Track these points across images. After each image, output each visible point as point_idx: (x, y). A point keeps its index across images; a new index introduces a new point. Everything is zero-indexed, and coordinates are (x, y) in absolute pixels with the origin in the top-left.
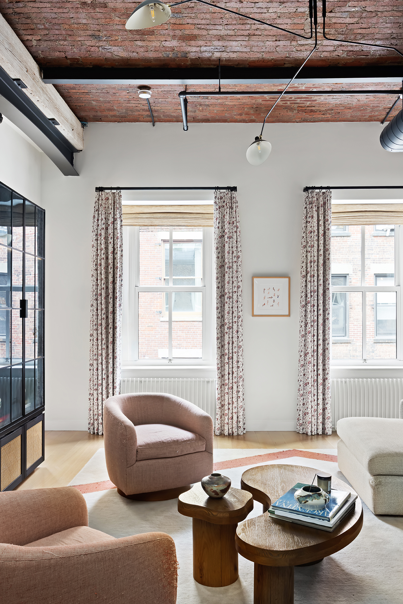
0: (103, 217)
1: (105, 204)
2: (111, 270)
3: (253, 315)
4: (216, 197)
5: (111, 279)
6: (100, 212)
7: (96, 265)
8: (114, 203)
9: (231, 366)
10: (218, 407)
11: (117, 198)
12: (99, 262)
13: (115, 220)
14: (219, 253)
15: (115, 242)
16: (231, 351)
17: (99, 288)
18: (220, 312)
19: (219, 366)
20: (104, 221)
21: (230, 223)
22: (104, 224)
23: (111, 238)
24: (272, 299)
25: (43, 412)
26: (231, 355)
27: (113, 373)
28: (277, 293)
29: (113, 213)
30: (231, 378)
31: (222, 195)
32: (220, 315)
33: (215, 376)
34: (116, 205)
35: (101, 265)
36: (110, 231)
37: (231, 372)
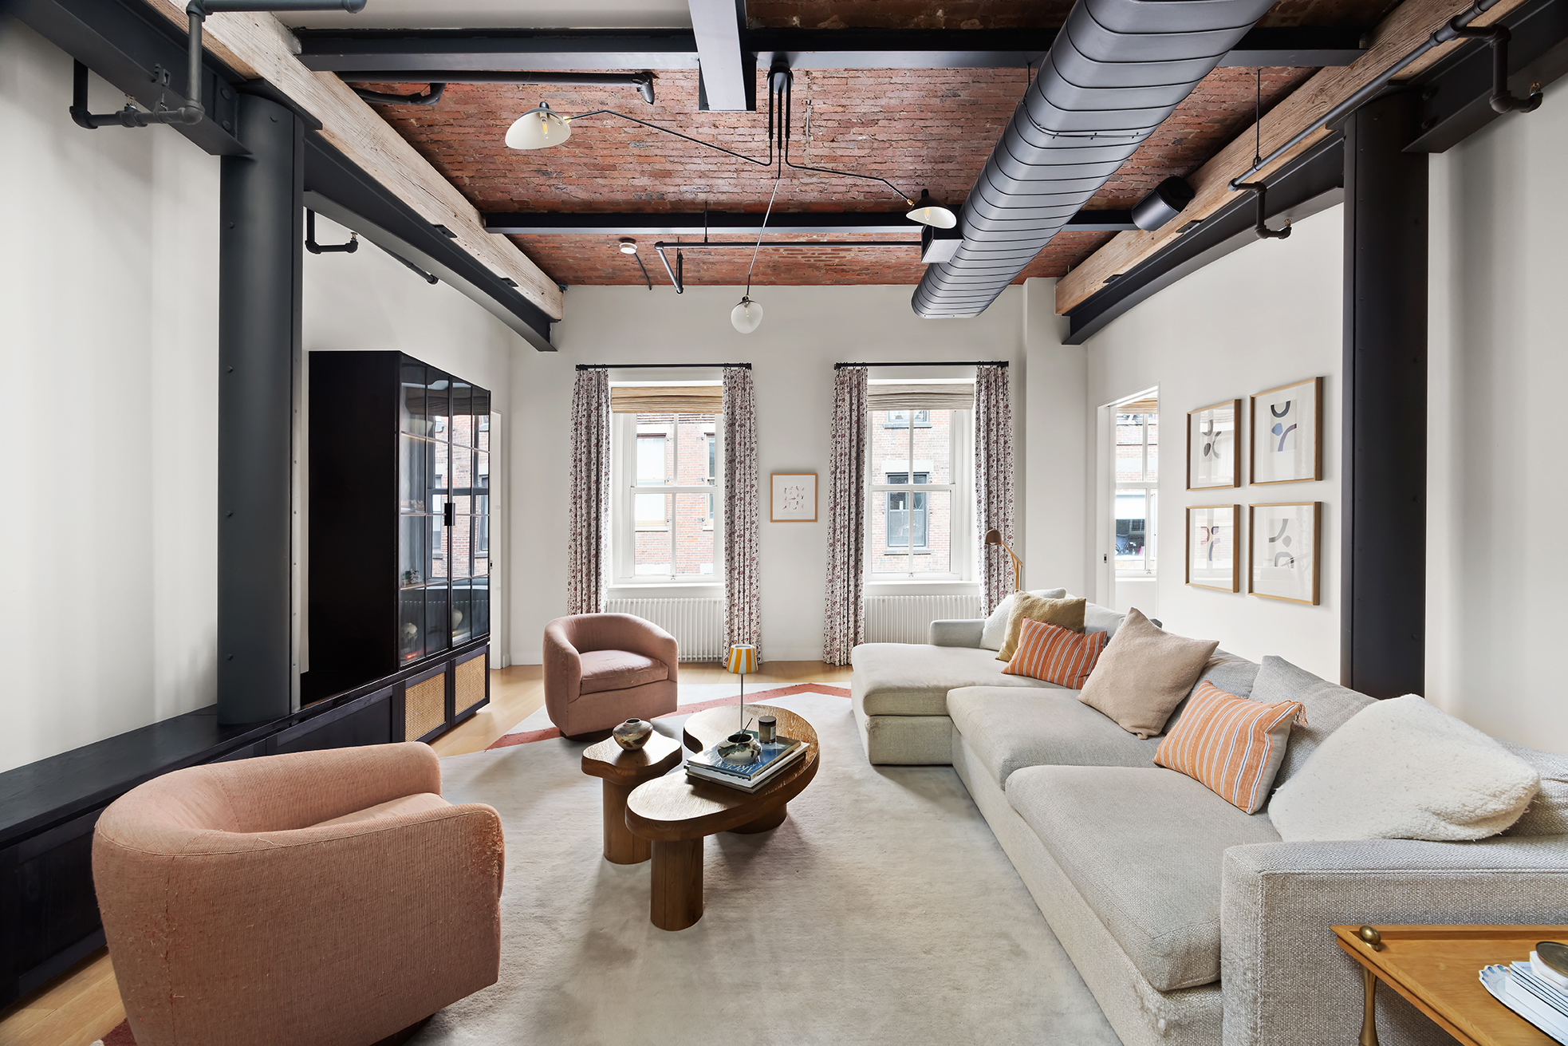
0: (585, 401)
1: (587, 385)
2: (594, 467)
3: (772, 521)
4: (725, 376)
5: (593, 478)
6: (580, 396)
7: (575, 460)
8: (599, 385)
9: (742, 583)
10: (726, 633)
11: (603, 377)
12: (579, 457)
13: (600, 405)
14: (728, 444)
15: (600, 432)
16: (742, 564)
17: (579, 488)
18: (729, 517)
19: (728, 583)
20: (585, 407)
21: (741, 408)
22: (585, 410)
23: (595, 427)
24: (795, 501)
25: (488, 643)
26: (742, 569)
27: (596, 592)
28: (801, 493)
29: (596, 396)
30: (742, 597)
31: (733, 374)
32: (729, 521)
33: (722, 596)
34: (601, 386)
35: (581, 461)
36: (593, 418)
37: (742, 590)
